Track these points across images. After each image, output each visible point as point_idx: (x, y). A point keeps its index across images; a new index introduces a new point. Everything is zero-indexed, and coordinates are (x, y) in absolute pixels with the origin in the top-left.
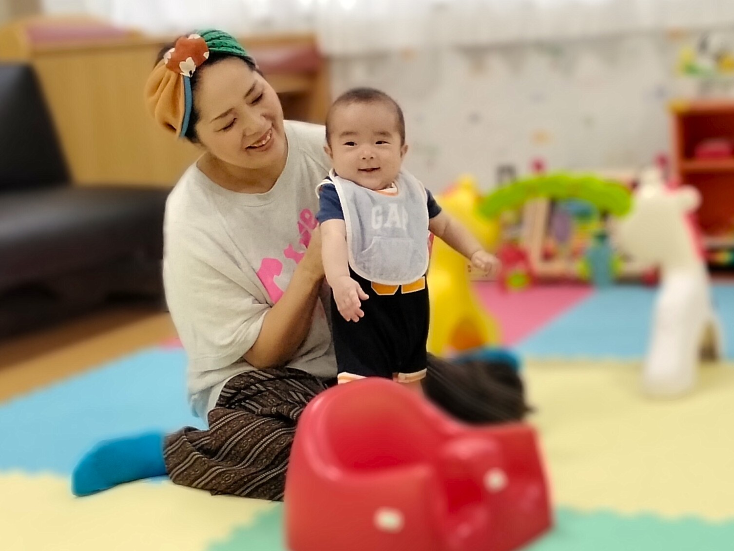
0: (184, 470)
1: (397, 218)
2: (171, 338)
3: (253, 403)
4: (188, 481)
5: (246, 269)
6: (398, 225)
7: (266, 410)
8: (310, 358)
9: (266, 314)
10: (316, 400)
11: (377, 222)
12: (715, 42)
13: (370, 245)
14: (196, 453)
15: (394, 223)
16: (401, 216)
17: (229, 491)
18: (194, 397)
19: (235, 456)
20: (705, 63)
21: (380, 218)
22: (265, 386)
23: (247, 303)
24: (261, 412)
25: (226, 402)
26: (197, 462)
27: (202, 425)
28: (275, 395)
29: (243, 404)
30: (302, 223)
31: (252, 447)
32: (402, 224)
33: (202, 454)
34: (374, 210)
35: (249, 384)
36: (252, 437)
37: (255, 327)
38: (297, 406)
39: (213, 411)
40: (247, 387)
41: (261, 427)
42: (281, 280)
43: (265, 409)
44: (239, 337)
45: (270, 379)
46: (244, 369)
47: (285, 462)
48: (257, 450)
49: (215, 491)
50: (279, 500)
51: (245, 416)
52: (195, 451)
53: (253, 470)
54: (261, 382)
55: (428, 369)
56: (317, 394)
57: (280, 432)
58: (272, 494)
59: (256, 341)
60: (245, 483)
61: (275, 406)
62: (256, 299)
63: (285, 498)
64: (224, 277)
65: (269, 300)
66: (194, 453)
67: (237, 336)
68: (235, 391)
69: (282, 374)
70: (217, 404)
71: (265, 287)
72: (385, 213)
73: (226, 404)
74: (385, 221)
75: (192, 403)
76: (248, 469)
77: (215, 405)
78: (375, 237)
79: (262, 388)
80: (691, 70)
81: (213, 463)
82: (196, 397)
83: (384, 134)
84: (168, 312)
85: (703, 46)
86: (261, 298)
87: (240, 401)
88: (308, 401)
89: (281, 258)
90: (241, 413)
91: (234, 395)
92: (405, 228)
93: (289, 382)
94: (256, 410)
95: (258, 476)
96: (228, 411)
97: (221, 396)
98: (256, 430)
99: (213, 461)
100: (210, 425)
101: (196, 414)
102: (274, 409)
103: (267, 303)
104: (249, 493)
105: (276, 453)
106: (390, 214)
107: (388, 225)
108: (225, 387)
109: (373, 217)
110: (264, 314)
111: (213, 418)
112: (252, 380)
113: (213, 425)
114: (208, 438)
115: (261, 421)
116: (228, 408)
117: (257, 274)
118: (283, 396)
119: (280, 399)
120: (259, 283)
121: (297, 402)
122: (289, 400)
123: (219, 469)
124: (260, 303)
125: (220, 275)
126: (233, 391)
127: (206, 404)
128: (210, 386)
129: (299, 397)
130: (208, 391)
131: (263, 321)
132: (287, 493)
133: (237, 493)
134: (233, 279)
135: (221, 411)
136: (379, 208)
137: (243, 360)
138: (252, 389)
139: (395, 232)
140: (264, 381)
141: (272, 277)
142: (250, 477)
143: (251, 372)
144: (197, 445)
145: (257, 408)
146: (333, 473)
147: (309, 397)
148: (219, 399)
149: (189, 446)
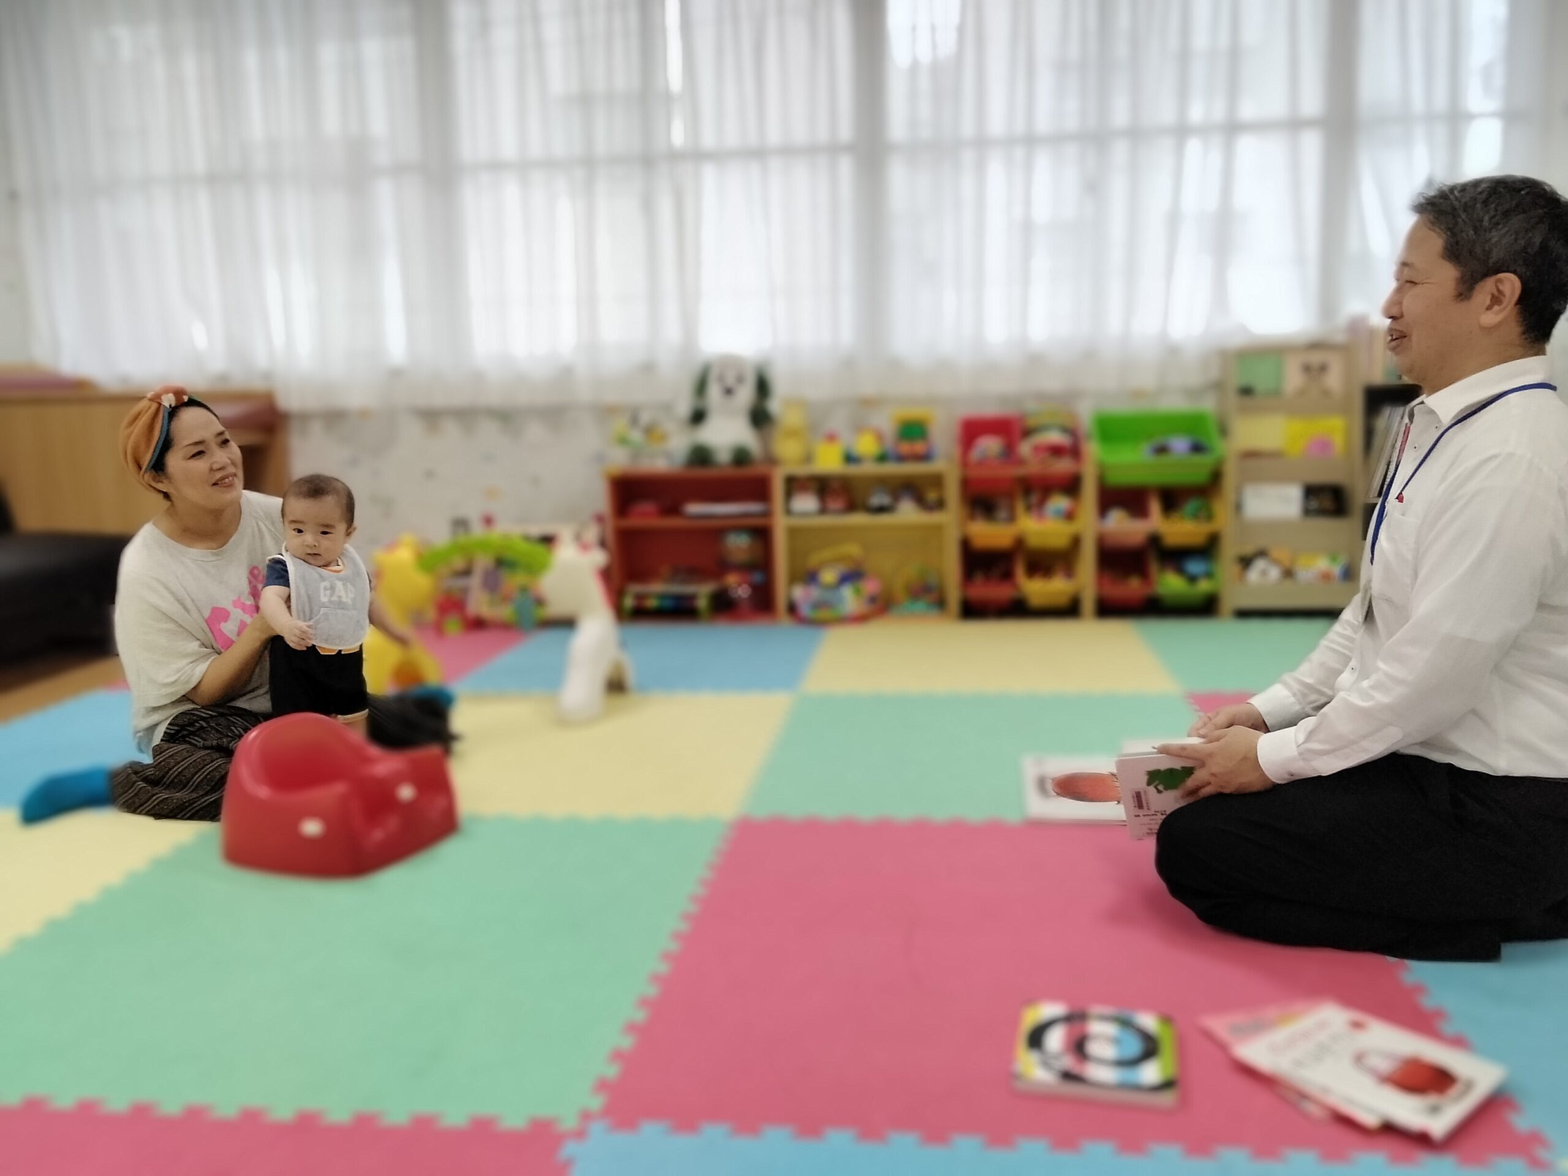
0: (130, 799)
1: (343, 594)
2: (118, 680)
3: (196, 738)
4: (133, 809)
5: (195, 614)
6: (344, 599)
7: (208, 743)
8: (252, 696)
9: (213, 660)
10: (253, 732)
11: (325, 595)
12: (645, 418)
13: (317, 616)
14: (140, 783)
15: (340, 597)
16: (346, 592)
17: (170, 815)
18: (139, 734)
19: (179, 784)
20: (636, 436)
21: (328, 592)
22: (208, 723)
23: (194, 646)
24: (203, 745)
25: (170, 737)
26: (142, 791)
27: (147, 759)
28: (217, 731)
29: (187, 739)
30: (252, 579)
31: (194, 775)
32: (347, 599)
33: (146, 784)
34: (323, 585)
35: (192, 721)
36: (193, 767)
37: (201, 668)
38: (236, 739)
39: (157, 745)
40: (191, 724)
41: (203, 758)
42: (229, 628)
43: (206, 742)
44: (183, 678)
45: (212, 717)
46: (189, 706)
47: (221, 790)
48: (198, 778)
49: (158, 815)
50: (218, 820)
51: (188, 749)
52: (139, 782)
53: (195, 795)
54: (203, 719)
55: (370, 710)
56: (254, 726)
57: (220, 762)
58: (211, 816)
59: (200, 682)
60: (187, 807)
61: (216, 740)
62: (203, 644)
63: (222, 820)
64: (175, 622)
65: (215, 646)
66: (139, 783)
67: (181, 676)
68: (179, 728)
69: (225, 711)
70: (162, 740)
71: (212, 632)
72: (332, 588)
73: (170, 740)
74: (332, 595)
75: (136, 741)
76: (189, 795)
77: (160, 740)
78: (323, 609)
79: (204, 724)
80: (623, 441)
81: (157, 791)
82: (140, 734)
83: (327, 526)
84: (118, 655)
85: (634, 421)
86: (208, 643)
87: (184, 736)
88: (246, 732)
89: (229, 607)
90: (184, 746)
91: (178, 732)
92: (350, 603)
93: (232, 719)
94: (198, 744)
95: (197, 802)
96: (172, 745)
97: (165, 732)
98: (197, 761)
99: (156, 789)
100: (154, 758)
101: (141, 750)
102: (215, 742)
103: (213, 648)
104: (190, 816)
105: (216, 780)
106: (337, 589)
107: (334, 598)
108: (169, 724)
109: (322, 591)
110: (210, 660)
111: (157, 751)
112: (195, 717)
113: (157, 758)
114: (152, 769)
115: (203, 753)
116: (172, 743)
117: (206, 622)
118: (225, 731)
119: (221, 733)
120: (207, 630)
121: (237, 735)
122: (229, 734)
123: (162, 796)
124: (206, 648)
125: (170, 619)
126: (176, 728)
127: (150, 740)
128: (154, 723)
129: (239, 731)
130: (152, 728)
131: (209, 667)
132: (223, 816)
133: (179, 816)
134: (182, 624)
135: (166, 746)
136: (327, 584)
137: (185, 698)
138: (195, 726)
139: (341, 605)
140: (208, 718)
141: (219, 624)
142: (191, 801)
143: (193, 709)
144: (141, 776)
145: (199, 742)
146: (263, 792)
147: (247, 730)
148: (164, 736)
149: (134, 778)
